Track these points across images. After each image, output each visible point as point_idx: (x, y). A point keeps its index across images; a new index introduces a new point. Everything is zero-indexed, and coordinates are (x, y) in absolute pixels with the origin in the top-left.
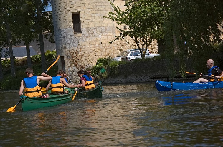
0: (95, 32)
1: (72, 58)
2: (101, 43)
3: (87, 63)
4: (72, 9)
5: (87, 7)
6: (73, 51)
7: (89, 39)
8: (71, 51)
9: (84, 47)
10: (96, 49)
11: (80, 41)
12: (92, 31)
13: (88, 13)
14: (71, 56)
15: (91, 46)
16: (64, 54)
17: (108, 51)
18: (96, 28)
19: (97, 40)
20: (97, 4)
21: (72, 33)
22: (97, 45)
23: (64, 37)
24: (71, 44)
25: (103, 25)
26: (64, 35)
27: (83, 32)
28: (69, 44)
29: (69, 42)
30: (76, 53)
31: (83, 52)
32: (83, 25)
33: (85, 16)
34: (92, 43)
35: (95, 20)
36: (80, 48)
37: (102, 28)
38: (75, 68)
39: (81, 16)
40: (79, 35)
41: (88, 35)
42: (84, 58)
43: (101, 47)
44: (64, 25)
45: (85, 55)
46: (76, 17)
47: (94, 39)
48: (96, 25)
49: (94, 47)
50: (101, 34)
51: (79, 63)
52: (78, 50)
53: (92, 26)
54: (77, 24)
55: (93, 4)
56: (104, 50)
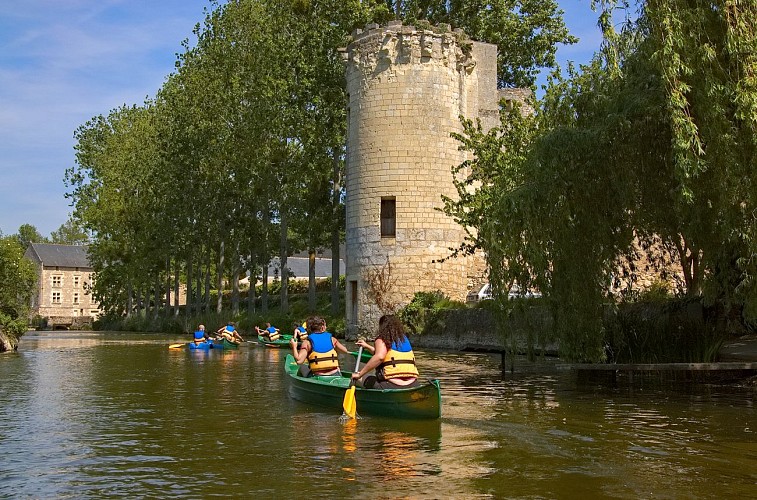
0: (422, 238)
1: (373, 286)
2: (433, 262)
3: (400, 298)
4: (383, 189)
5: (411, 189)
6: (375, 273)
7: (409, 252)
8: (371, 273)
9: (398, 266)
10: (421, 272)
11: (391, 253)
12: (416, 235)
13: (412, 199)
14: (368, 283)
15: (412, 265)
16: (360, 277)
17: (445, 278)
18: (425, 230)
19: (424, 255)
20: (433, 185)
21: (377, 237)
22: (425, 266)
23: (361, 244)
24: (373, 259)
25: (440, 226)
26: (362, 239)
27: (398, 238)
28: (368, 257)
29: (370, 254)
30: (380, 278)
31: (395, 276)
32: (401, 224)
33: (406, 205)
34: (415, 259)
35: (426, 215)
36: (390, 268)
37: (438, 231)
38: (375, 307)
39: (398, 204)
40: (391, 241)
41: (407, 244)
42: (395, 289)
43: (432, 270)
44: (363, 219)
45: (398, 282)
46: (389, 206)
47: (419, 251)
48: (426, 225)
49: (417, 268)
50: (434, 243)
51: (385, 298)
52: (386, 272)
53: (417, 225)
54: (390, 220)
55: (423, 184)
56: (437, 277)
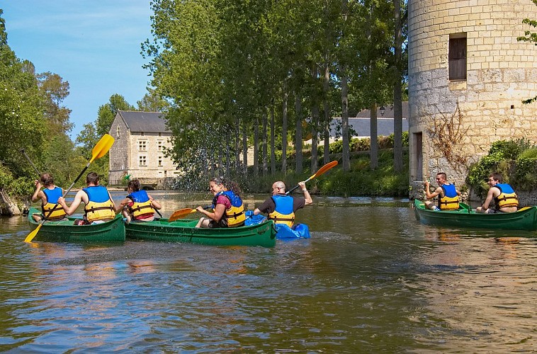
0: (499, 80)
1: (440, 137)
2: (512, 107)
3: (473, 151)
4: (451, 25)
5: (487, 22)
6: (443, 123)
7: (482, 96)
8: (438, 123)
9: (469, 113)
10: (497, 121)
11: (461, 99)
12: (492, 76)
13: (488, 34)
14: (436, 134)
15: (486, 112)
16: (422, 127)
17: (527, 126)
18: (502, 70)
19: (501, 100)
20: (513, 15)
21: (445, 81)
22: (502, 112)
23: (426, 90)
24: (440, 106)
25: (521, 65)
26: (426, 86)
27: (470, 80)
28: (435, 105)
29: (436, 101)
30: (449, 128)
31: (466, 126)
32: (473, 63)
33: (479, 41)
34: (489, 105)
35: (503, 53)
36: (460, 116)
37: (519, 71)
38: (444, 161)
39: (469, 42)
40: (462, 85)
41: (480, 87)
42: (467, 139)
43: (511, 117)
44: (428, 62)
45: (470, 132)
46: (458, 45)
47: (496, 96)
48: (503, 65)
49: (493, 115)
50: (514, 85)
51: (455, 150)
52: (456, 121)
53: (493, 65)
54: (459, 62)
55: (501, 15)
56: (517, 124)
